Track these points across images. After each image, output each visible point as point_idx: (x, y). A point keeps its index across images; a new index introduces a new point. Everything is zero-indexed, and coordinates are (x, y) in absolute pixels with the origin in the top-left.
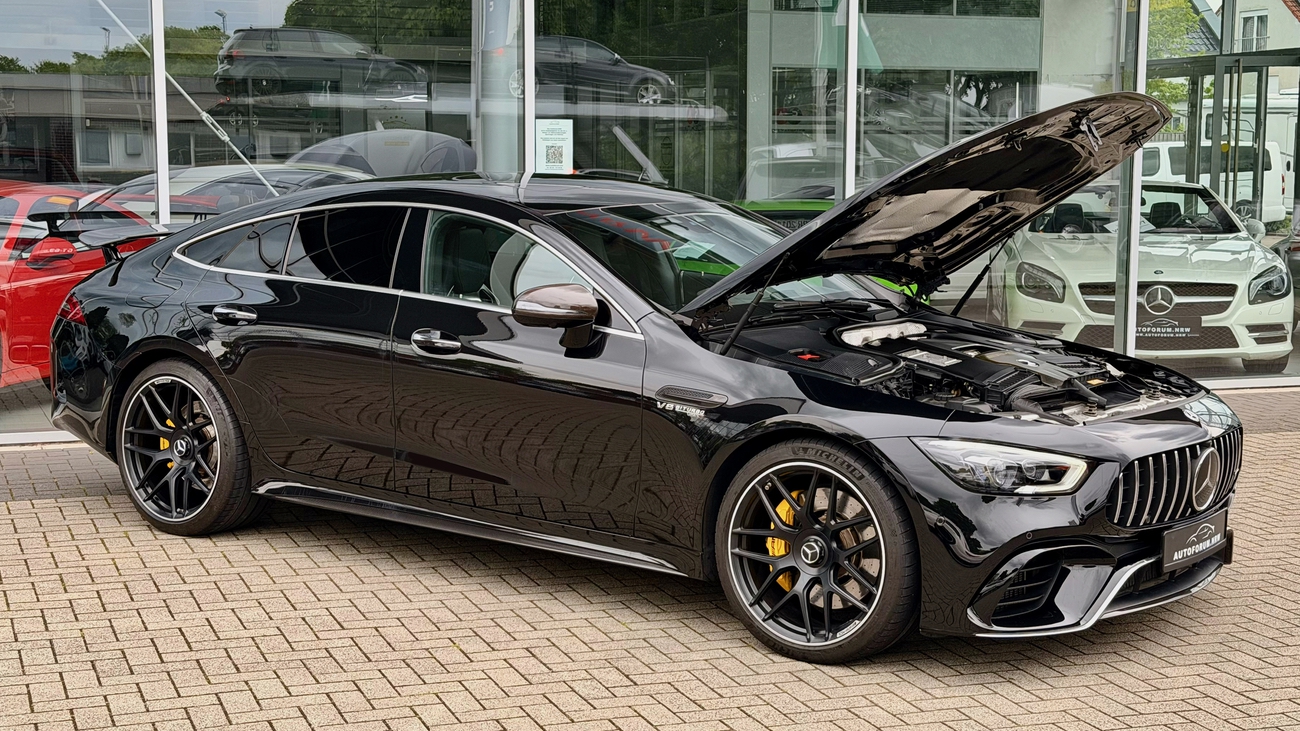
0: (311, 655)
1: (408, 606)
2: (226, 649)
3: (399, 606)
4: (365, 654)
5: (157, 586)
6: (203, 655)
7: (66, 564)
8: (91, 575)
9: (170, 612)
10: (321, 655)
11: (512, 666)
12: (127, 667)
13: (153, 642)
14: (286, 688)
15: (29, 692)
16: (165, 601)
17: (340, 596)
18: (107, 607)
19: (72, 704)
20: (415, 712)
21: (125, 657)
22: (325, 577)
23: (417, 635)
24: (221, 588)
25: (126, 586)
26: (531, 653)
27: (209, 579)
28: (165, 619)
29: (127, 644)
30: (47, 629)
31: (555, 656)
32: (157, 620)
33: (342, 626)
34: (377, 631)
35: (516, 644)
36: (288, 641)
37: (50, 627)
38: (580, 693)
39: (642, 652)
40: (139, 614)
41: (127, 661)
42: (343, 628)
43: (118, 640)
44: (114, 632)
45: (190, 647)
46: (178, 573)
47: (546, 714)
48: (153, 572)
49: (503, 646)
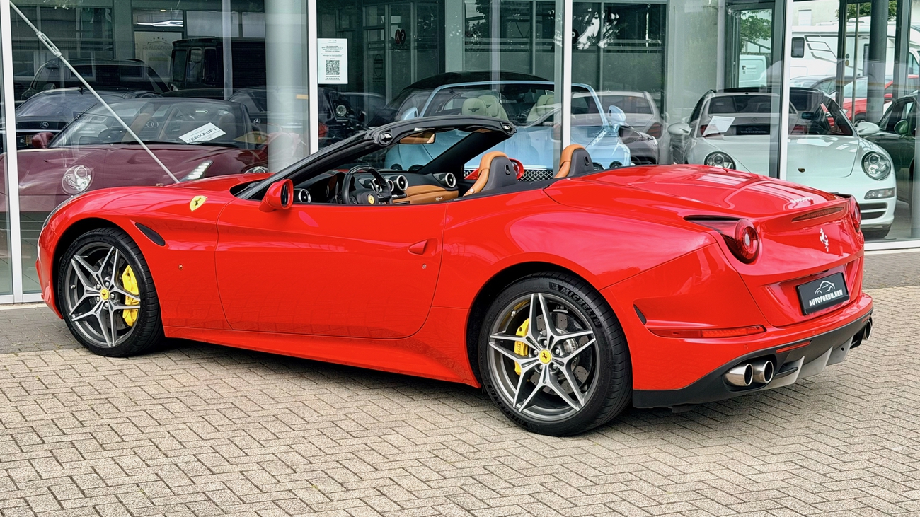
0: (192, 499)
1: (262, 451)
2: (116, 495)
3: (256, 451)
4: (238, 496)
5: (41, 438)
6: (98, 502)
9: (58, 461)
10: (200, 499)
11: (366, 503)
12: (32, 513)
13: (50, 490)
16: (51, 451)
17: (201, 443)
21: (29, 505)
22: (183, 426)
23: (278, 478)
24: (97, 438)
25: (12, 437)
26: (380, 491)
27: (84, 430)
28: (55, 468)
29: (28, 494)
31: (401, 493)
32: (49, 470)
33: (212, 472)
34: (243, 475)
35: (366, 483)
36: (168, 486)
39: (473, 488)
40: (32, 465)
41: (31, 508)
42: (213, 473)
44: (14, 482)
45: (83, 494)
46: (57, 426)
48: (34, 425)
49: (354, 486)
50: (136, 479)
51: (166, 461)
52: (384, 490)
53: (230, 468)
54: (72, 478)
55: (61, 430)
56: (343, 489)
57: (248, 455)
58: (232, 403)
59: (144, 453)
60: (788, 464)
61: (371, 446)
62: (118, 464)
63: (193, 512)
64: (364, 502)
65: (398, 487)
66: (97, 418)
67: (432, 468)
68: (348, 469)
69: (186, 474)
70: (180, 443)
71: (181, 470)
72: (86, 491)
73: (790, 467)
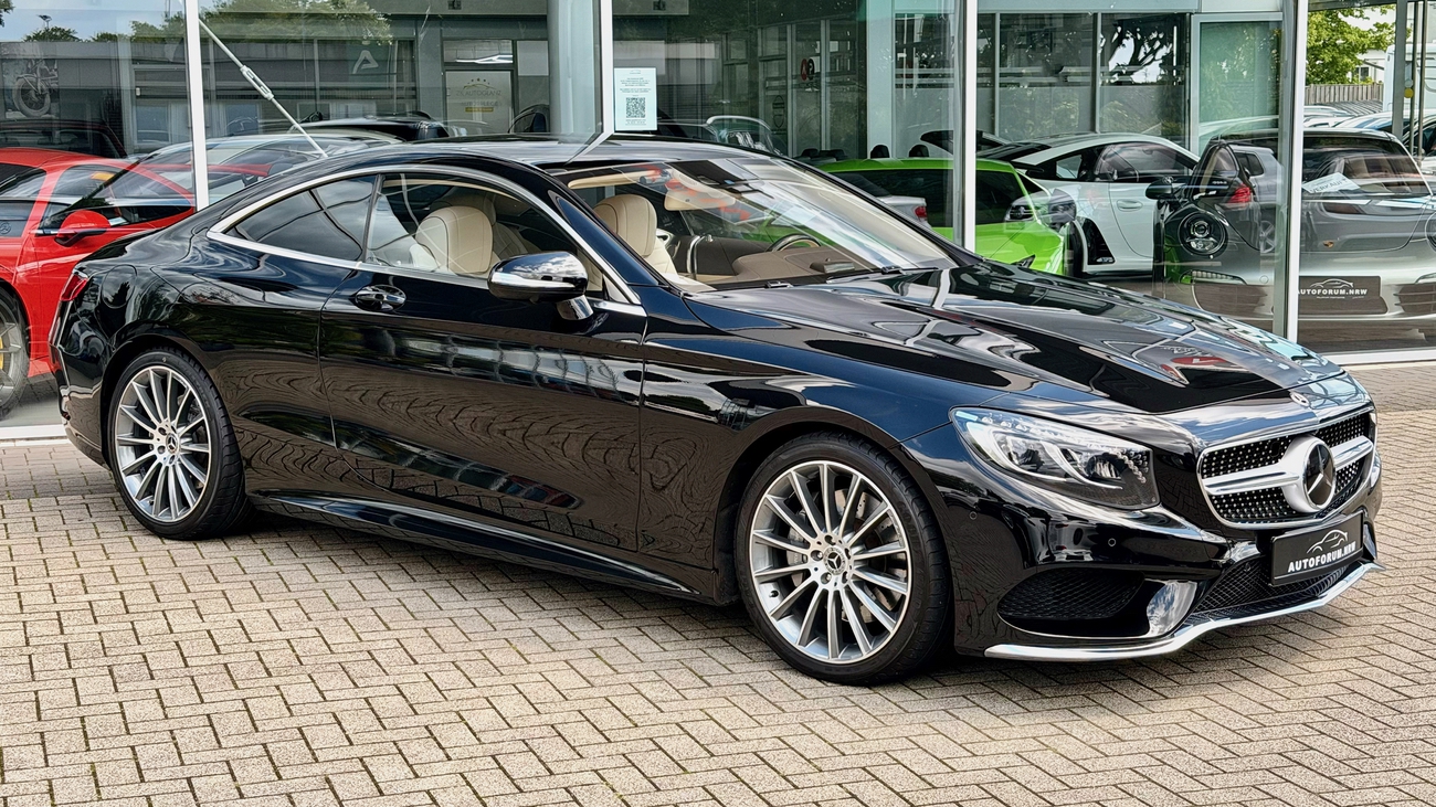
0: (351, 657)
2: (258, 653)
4: (410, 656)
5: (187, 586)
7: (88, 564)
8: (115, 575)
9: (199, 613)
11: (572, 667)
12: (147, 671)
13: (178, 646)
14: (320, 692)
15: (37, 698)
16: (194, 601)
18: (131, 609)
19: (83, 711)
20: (461, 717)
21: (146, 661)
24: (257, 587)
25: (153, 587)
26: (595, 653)
27: (245, 578)
29: (150, 648)
30: (62, 633)
32: (184, 622)
33: (387, 627)
34: (427, 632)
36: (326, 643)
37: (66, 631)
38: (647, 696)
40: (165, 615)
41: (148, 665)
42: (389, 629)
43: (139, 643)
44: (136, 635)
45: (218, 650)
47: (607, 719)
48: (183, 571)
50: (288, 635)
51: (335, 614)
52: (601, 652)
53: (413, 624)
54: (209, 632)
55: (216, 579)
56: (550, 650)
57: (441, 609)
59: (310, 605)
62: (273, 617)
63: (347, 673)
64: (569, 664)
70: (361, 595)
71: (349, 624)
72: (221, 648)
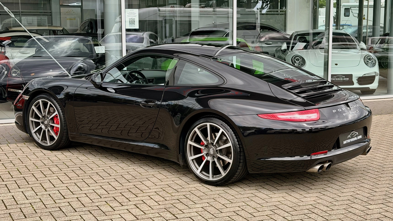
1: (88, 188)
2: (20, 208)
3: (85, 189)
4: (74, 209)
6: (12, 211)
10: (57, 210)
17: (63, 185)
22: (56, 178)
23: (92, 200)
24: (17, 183)
26: (136, 206)
27: (13, 179)
31: (146, 207)
34: (78, 199)
35: (131, 203)
36: (44, 204)
39: (178, 205)
42: (65, 198)
45: (6, 207)
49: (126, 204)
50: (30, 201)
51: (45, 193)
52: (138, 206)
53: (73, 196)
54: (2, 200)
55: (3, 180)
56: (121, 205)
57: (82, 190)
58: (79, 167)
59: (36, 189)
60: (317, 193)
61: (136, 186)
62: (24, 194)
63: (53, 216)
64: (128, 211)
65: (145, 204)
66: (19, 174)
67: (162, 196)
68: (124, 196)
69: (53, 199)
70: (53, 185)
71: (51, 196)
72: (8, 207)
73: (318, 195)
